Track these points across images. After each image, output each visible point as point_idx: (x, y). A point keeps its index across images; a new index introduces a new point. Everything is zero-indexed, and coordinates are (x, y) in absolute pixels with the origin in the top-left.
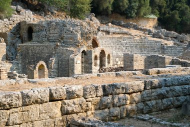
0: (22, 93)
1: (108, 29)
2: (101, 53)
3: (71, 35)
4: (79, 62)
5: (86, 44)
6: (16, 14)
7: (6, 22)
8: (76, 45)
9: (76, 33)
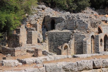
0: (77, 63)
1: (105, 19)
2: (105, 37)
3: (83, 24)
4: (90, 44)
5: (94, 31)
6: (41, 11)
7: (36, 17)
8: (87, 32)
9: (86, 23)
